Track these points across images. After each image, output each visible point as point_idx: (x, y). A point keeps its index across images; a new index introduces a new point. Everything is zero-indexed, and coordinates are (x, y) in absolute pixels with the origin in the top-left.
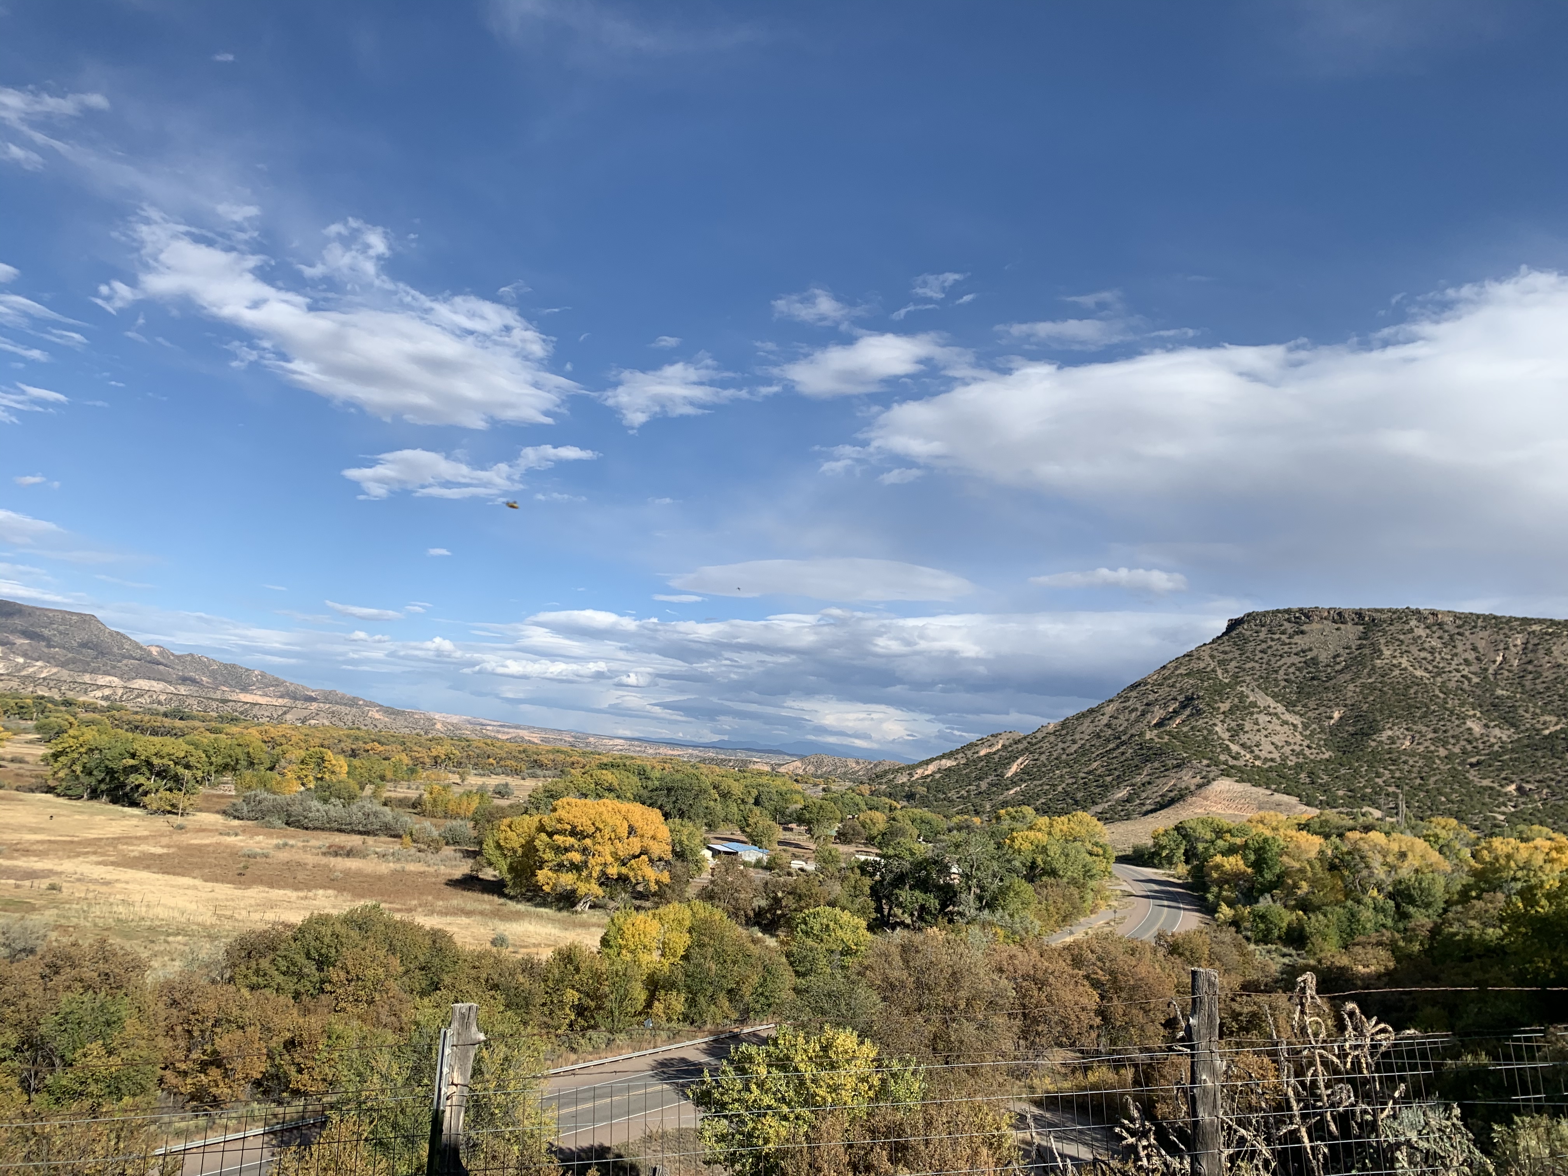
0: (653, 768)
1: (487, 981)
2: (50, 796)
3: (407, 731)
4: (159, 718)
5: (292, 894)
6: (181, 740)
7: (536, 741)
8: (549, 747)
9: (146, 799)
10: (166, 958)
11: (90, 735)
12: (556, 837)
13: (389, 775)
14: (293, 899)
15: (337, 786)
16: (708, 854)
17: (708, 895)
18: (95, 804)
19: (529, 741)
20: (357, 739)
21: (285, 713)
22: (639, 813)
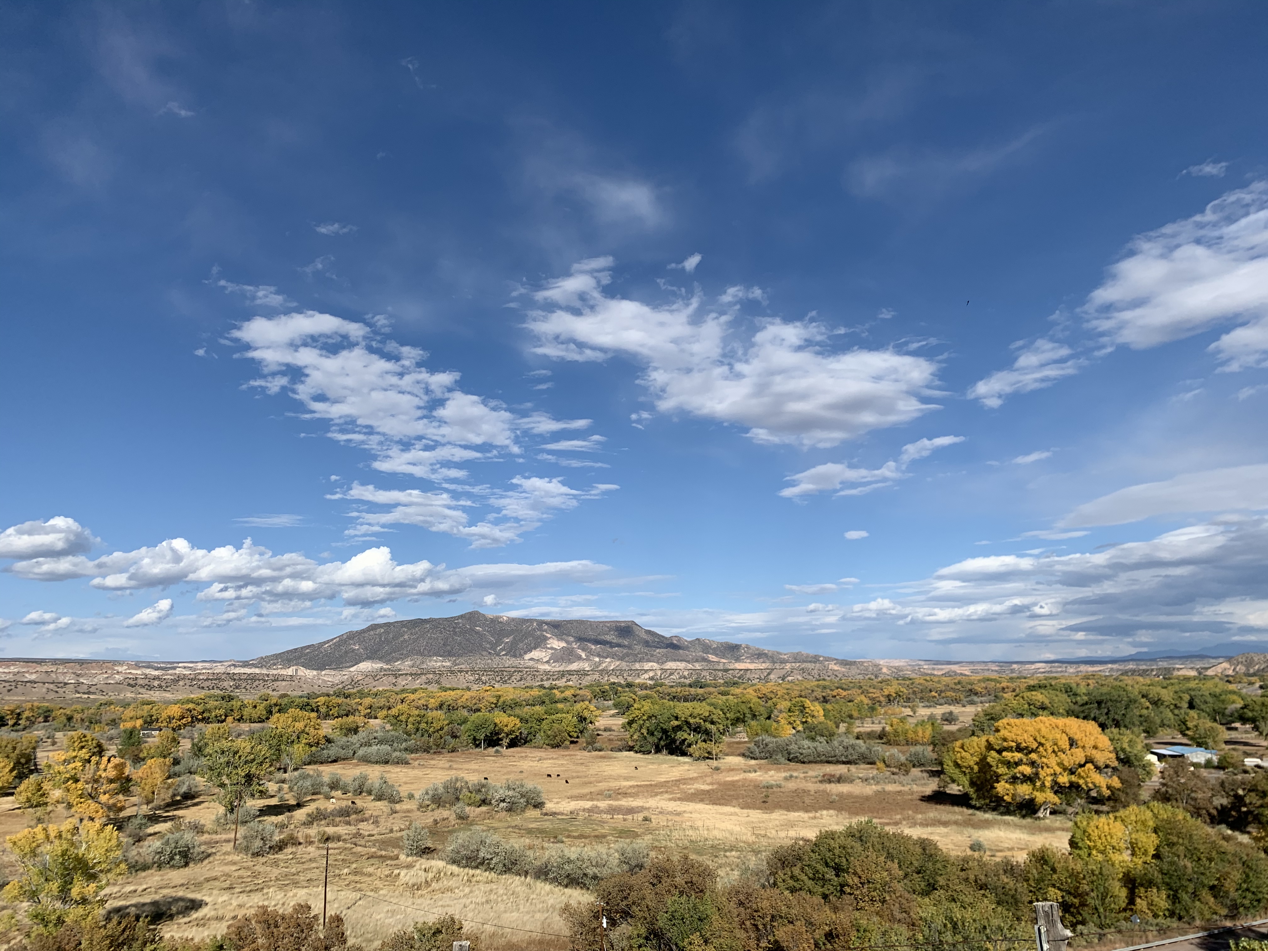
0: (1078, 685)
1: (976, 881)
2: (632, 753)
3: (861, 677)
4: (687, 689)
5: (805, 816)
6: (704, 703)
7: (967, 673)
8: (979, 677)
9: (691, 750)
10: (728, 869)
11: (647, 706)
12: (1004, 754)
13: (855, 714)
14: (806, 819)
15: (820, 727)
16: (1153, 759)
17: (1164, 797)
18: (660, 757)
19: (961, 674)
20: (825, 688)
21: (769, 674)
22: (1075, 725)
